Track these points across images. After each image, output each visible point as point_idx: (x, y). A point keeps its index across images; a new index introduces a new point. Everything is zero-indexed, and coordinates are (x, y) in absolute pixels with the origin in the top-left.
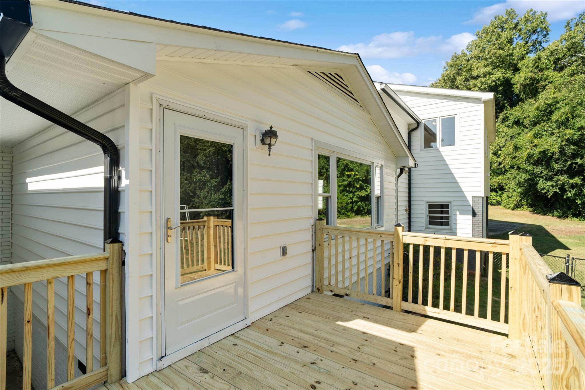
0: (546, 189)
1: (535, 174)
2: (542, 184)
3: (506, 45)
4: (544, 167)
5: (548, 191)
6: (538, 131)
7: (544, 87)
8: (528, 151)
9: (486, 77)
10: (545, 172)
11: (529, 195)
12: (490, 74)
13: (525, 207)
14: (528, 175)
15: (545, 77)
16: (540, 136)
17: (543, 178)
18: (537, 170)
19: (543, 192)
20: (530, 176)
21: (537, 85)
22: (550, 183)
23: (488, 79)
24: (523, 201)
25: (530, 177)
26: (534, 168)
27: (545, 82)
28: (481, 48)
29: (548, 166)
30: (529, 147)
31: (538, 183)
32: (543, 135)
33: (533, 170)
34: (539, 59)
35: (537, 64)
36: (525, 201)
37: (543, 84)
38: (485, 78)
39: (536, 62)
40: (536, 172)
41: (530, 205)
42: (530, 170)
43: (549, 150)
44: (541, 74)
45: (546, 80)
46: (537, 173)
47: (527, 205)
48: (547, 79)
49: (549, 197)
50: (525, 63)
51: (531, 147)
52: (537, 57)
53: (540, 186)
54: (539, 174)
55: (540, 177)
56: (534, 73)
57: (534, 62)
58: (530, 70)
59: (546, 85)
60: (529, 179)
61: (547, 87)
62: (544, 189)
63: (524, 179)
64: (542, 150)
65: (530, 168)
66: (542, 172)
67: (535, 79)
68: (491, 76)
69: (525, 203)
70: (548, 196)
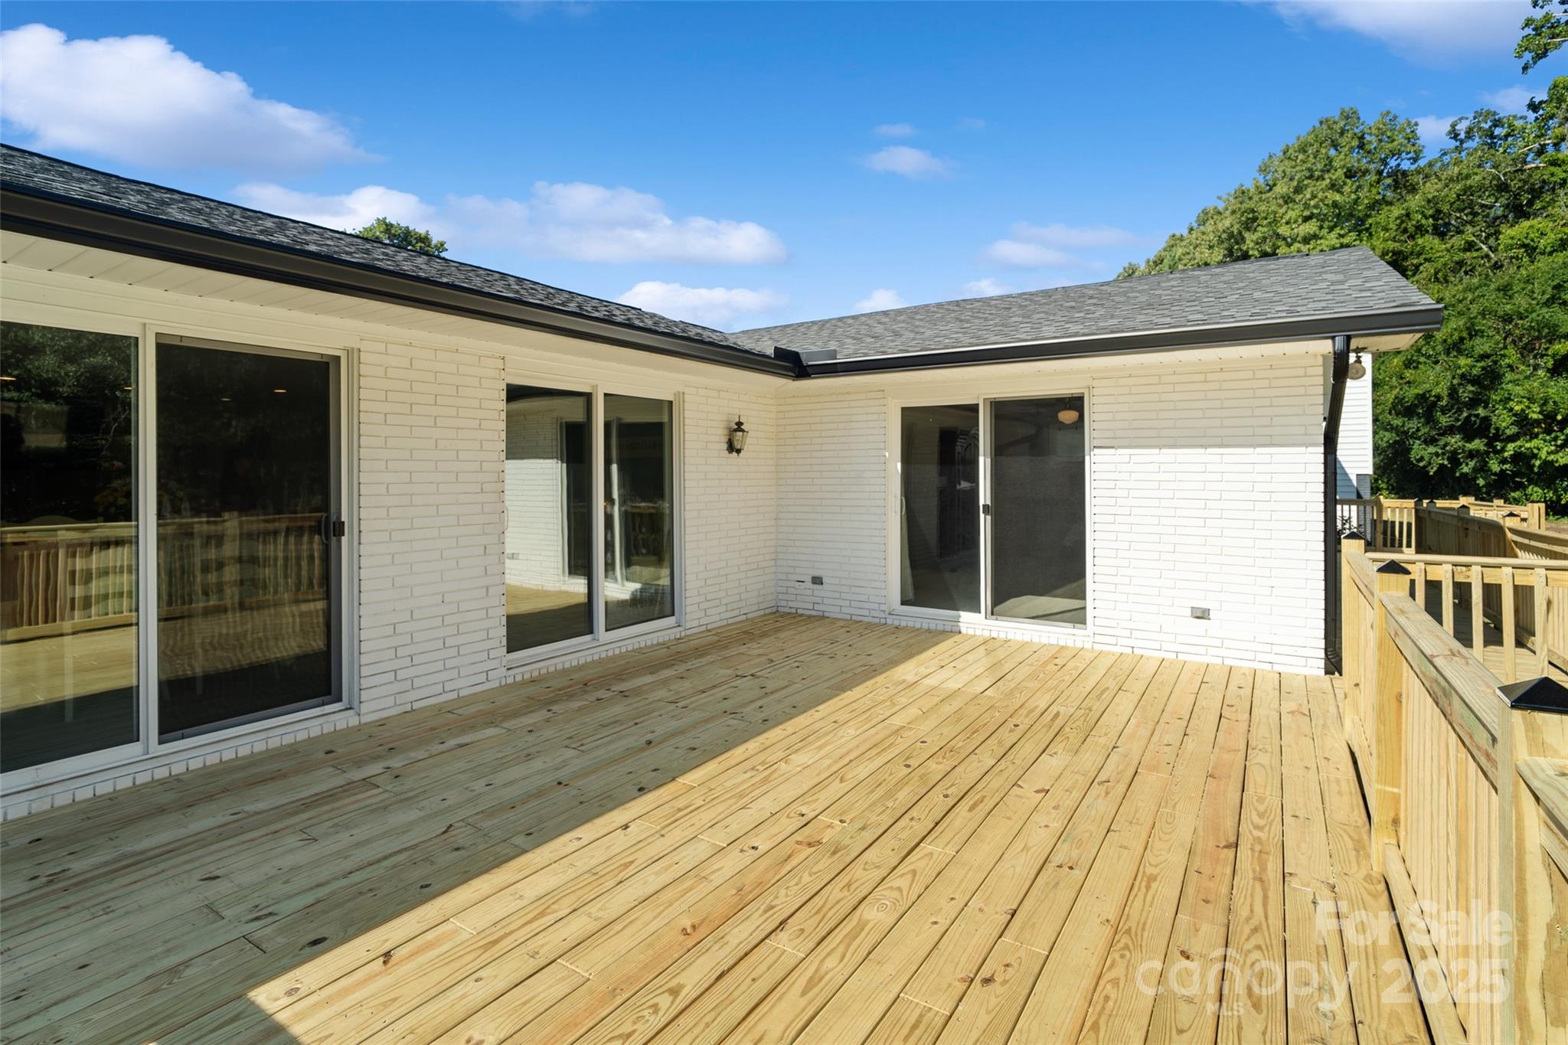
0: (1426, 459)
1: (1406, 433)
2: (1419, 451)
3: (1345, 184)
4: (1422, 420)
5: (1430, 463)
6: (1412, 356)
7: (1417, 267)
8: (1395, 392)
9: (1309, 244)
10: (1424, 430)
11: (1393, 470)
12: (1315, 237)
13: (1385, 493)
14: (1394, 435)
15: (1418, 249)
16: (1414, 364)
17: (1419, 439)
18: (1411, 425)
19: (1421, 464)
20: (1398, 435)
21: (1404, 263)
22: (1432, 449)
23: (1313, 248)
24: (1380, 482)
25: (1397, 439)
26: (1404, 422)
27: (1418, 258)
28: (1295, 183)
29: (1429, 419)
30: (1395, 384)
31: (1412, 449)
32: (1419, 363)
33: (1403, 426)
34: (1408, 215)
35: (1404, 225)
36: (1383, 482)
37: (1415, 261)
38: (1308, 246)
39: (1402, 222)
40: (1409, 429)
41: (1393, 489)
42: (1397, 426)
43: (1431, 391)
44: (1411, 243)
45: (1419, 254)
46: (1411, 431)
47: (1387, 489)
48: (1421, 254)
49: (1431, 473)
50: (1382, 221)
51: (1400, 384)
52: (1404, 212)
53: (1414, 455)
54: (1413, 433)
55: (1416, 438)
56: (1400, 241)
57: (1398, 221)
58: (1392, 236)
59: (1421, 264)
60: (1395, 442)
61: (1421, 268)
62: (1422, 459)
63: (1387, 442)
64: (1421, 392)
65: (1397, 422)
66: (1418, 430)
67: (1400, 252)
68: (1319, 242)
69: (1384, 486)
70: (1428, 472)
